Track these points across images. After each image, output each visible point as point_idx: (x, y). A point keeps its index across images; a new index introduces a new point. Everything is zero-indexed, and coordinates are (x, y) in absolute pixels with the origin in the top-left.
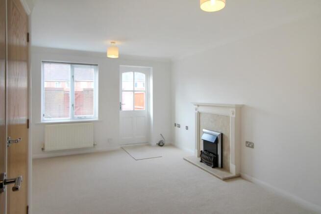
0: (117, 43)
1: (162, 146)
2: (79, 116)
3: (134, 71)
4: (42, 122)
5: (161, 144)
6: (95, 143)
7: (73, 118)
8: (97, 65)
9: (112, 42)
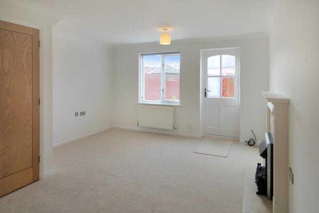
0: (170, 30)
1: (251, 145)
2: (169, 100)
3: (221, 53)
4: (139, 102)
5: (252, 143)
6: (175, 127)
7: (164, 101)
8: (179, 52)
9: (164, 30)
